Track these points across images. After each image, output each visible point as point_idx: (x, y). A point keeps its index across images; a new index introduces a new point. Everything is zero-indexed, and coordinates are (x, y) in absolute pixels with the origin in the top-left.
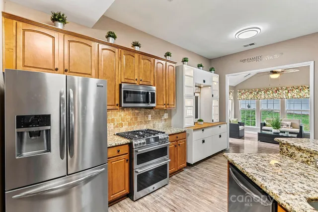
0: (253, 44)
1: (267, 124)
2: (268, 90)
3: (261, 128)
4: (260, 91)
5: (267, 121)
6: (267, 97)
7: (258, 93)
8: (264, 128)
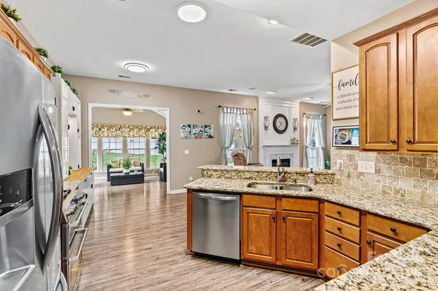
0: (129, 77)
1: (113, 165)
2: (111, 127)
3: (108, 170)
4: (103, 126)
5: (113, 162)
6: (110, 135)
7: (100, 129)
8: (111, 170)
